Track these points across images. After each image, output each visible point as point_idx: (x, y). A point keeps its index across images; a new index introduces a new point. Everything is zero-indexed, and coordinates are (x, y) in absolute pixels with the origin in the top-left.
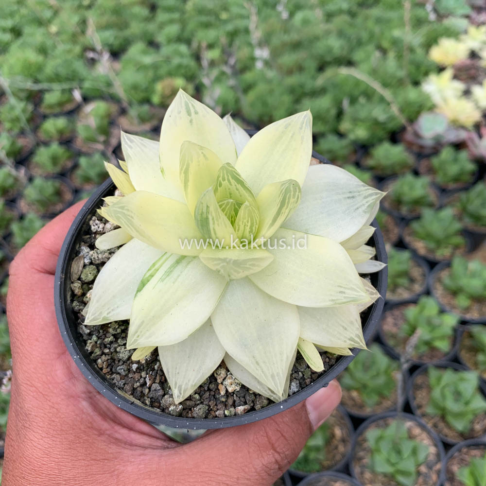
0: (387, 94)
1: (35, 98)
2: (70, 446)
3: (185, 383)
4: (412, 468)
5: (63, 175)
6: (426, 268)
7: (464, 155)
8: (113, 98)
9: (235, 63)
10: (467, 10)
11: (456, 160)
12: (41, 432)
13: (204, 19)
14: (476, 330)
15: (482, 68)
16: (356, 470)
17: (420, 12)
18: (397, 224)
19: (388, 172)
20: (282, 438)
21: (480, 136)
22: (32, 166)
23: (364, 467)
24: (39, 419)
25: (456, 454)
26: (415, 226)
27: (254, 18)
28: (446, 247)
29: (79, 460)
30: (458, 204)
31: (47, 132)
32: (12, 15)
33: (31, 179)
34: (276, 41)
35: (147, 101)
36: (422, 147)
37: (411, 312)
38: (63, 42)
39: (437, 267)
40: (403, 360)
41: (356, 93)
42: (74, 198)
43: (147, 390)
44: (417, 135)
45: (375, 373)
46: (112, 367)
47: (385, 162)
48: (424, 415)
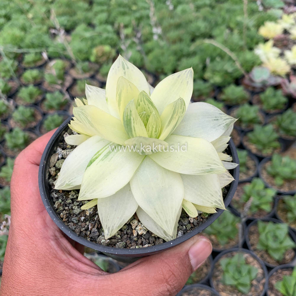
0: (233, 55)
1: (19, 58)
2: (42, 269)
3: (112, 226)
4: (248, 282)
5: (36, 104)
6: (256, 161)
7: (279, 93)
8: (66, 58)
9: (141, 37)
10: (282, 5)
11: (275, 96)
12: (25, 259)
13: (122, 9)
14: (287, 198)
15: (291, 40)
16: (214, 283)
17: (253, 6)
18: (239, 135)
19: (234, 103)
20: (173, 276)
21: (290, 81)
22: (17, 99)
23: (218, 281)
24: (25, 251)
25: (274, 273)
26: (250, 135)
27: (152, 9)
28: (268, 149)
29: (48, 277)
30: (276, 123)
31: (26, 78)
32: (5, 7)
33: (16, 107)
34: (166, 23)
35: (87, 59)
36: (254, 88)
37: (248, 187)
38: (36, 23)
39: (263, 161)
40: (242, 216)
41: (214, 55)
42: (43, 119)
43: (89, 233)
44: (251, 80)
45: (225, 224)
46: (69, 218)
47: (232, 97)
48: (255, 250)
